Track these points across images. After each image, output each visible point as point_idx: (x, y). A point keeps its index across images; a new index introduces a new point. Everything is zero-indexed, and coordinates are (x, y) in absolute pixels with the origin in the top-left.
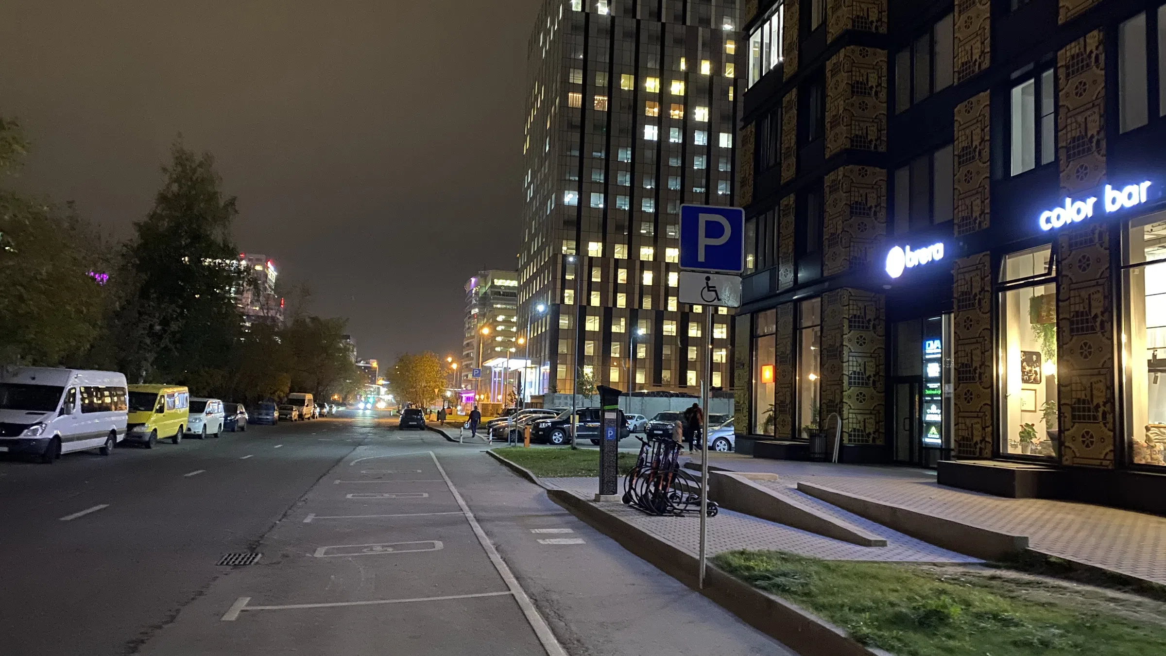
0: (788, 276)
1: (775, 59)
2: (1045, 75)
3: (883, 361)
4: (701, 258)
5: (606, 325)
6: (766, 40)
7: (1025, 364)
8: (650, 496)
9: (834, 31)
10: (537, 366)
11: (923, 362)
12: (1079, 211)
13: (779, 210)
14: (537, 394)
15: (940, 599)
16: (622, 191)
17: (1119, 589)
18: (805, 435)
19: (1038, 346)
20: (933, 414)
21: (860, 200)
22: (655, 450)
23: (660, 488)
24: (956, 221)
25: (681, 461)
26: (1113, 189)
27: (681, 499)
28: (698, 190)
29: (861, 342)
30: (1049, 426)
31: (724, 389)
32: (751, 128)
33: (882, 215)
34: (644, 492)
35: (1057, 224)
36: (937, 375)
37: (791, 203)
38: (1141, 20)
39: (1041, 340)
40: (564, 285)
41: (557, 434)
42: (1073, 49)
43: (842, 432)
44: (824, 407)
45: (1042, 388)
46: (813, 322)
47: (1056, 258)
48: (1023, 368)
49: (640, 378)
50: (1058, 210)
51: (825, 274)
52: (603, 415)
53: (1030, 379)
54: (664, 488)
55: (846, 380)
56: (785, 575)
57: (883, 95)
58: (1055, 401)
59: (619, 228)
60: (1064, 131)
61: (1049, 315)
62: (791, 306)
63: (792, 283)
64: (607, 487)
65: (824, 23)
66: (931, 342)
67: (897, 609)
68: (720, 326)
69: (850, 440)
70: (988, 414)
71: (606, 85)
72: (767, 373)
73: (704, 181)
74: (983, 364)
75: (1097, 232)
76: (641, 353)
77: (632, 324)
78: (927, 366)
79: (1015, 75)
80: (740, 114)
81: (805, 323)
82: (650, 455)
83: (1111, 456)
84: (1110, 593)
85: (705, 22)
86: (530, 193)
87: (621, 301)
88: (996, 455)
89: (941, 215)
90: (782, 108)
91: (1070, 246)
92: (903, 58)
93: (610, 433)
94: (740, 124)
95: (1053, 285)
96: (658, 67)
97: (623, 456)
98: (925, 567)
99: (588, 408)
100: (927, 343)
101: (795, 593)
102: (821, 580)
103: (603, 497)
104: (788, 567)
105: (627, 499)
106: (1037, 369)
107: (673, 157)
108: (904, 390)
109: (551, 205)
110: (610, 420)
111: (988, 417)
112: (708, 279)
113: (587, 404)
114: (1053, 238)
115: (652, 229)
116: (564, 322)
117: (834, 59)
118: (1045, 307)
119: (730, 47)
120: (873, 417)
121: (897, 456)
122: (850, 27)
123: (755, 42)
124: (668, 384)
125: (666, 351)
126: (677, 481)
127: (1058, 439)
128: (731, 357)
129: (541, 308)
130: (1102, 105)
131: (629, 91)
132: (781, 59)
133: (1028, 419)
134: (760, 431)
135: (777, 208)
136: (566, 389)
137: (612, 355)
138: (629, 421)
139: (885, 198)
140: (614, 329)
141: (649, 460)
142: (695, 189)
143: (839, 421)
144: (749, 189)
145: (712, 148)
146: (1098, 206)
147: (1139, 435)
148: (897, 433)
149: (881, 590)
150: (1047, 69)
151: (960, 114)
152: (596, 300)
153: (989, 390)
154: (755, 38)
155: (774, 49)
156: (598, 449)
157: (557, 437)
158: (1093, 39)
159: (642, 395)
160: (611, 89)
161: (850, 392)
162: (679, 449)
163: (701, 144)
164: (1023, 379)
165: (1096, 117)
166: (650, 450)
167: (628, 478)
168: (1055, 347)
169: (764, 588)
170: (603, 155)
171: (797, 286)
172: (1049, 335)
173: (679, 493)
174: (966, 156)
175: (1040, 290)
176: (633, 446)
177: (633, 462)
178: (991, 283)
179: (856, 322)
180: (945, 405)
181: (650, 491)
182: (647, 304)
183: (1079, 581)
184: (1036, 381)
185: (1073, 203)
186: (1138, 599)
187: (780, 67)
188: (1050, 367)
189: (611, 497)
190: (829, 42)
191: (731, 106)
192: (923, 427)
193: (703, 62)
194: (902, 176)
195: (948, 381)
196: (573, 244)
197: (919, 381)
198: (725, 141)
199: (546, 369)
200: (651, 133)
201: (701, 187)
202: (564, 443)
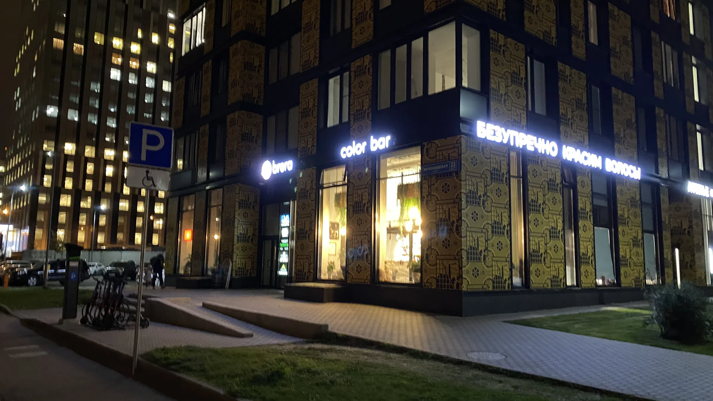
0: (203, 174)
1: (200, 40)
2: (345, 74)
3: (257, 227)
4: (144, 157)
5: (76, 201)
6: (194, 28)
7: (331, 228)
8: (101, 318)
9: (235, 30)
10: (19, 229)
11: (279, 228)
12: (359, 149)
13: (199, 134)
14: (17, 251)
15: (279, 364)
16: (93, 111)
17: (369, 348)
18: (210, 273)
19: (338, 220)
20: (284, 258)
21: (247, 132)
22: (107, 287)
23: (109, 311)
24: (299, 149)
25: (125, 293)
26: (374, 138)
27: (124, 318)
28: (147, 115)
29: (245, 216)
30: (341, 262)
31: (160, 245)
32: (183, 80)
33: (260, 141)
34: (97, 315)
35: (349, 155)
36: (287, 236)
37: (207, 129)
38: (388, 53)
39: (339, 216)
40: (44, 172)
41: (32, 278)
42: (358, 63)
43: (232, 270)
44: (222, 255)
45: (339, 242)
46: (218, 203)
47: (348, 174)
48: (330, 231)
49: (101, 238)
50: (349, 147)
51: (226, 175)
52: (68, 264)
53: (333, 237)
54: (112, 311)
55: (236, 238)
56: (189, 360)
57: (262, 72)
58: (344, 249)
59: (89, 135)
60: (353, 106)
61: (343, 203)
62: (205, 193)
63: (205, 179)
64: (69, 313)
65: (229, 24)
66: (284, 216)
67: (256, 373)
68: (159, 204)
69: (236, 275)
70: (312, 256)
71: (83, 37)
72: (188, 235)
73: (151, 110)
74: (310, 229)
75: (366, 160)
76: (103, 221)
77: (96, 201)
78: (281, 230)
79: (331, 72)
80: (176, 71)
81: (213, 203)
82: (103, 290)
83: (369, 278)
84: (366, 351)
85: (156, 9)
86: (19, 105)
87: (89, 185)
88: (316, 279)
89: (292, 145)
90: (202, 71)
91: (354, 166)
92: (274, 53)
93: (73, 276)
94: (176, 77)
95: (346, 187)
96: (122, 31)
97: (84, 292)
98: (274, 347)
99: (58, 260)
100: (282, 216)
101: (195, 371)
102: (212, 361)
103: (65, 321)
104: (192, 355)
105: (84, 321)
106: (337, 231)
107: (131, 92)
108: (268, 244)
109: (35, 115)
110: (73, 267)
111: (312, 259)
112: (147, 172)
113: (58, 256)
114: (346, 163)
115: (114, 138)
116: (42, 199)
117: (235, 46)
118: (342, 199)
119: (172, 28)
120: (250, 260)
121: (263, 283)
122: (244, 28)
123: (187, 28)
124: (122, 243)
125: (121, 220)
126: (121, 306)
127: (345, 270)
128: (165, 225)
129: (23, 188)
130: (370, 94)
131: (100, 45)
132: (203, 41)
133: (332, 259)
134: (182, 272)
135: (197, 132)
136: (41, 246)
137: (80, 222)
138: (91, 268)
139: (262, 132)
140: (83, 204)
141: (102, 293)
142: (145, 114)
143: (231, 263)
144: (181, 119)
145: (157, 90)
146: (368, 147)
147: (382, 267)
148: (263, 268)
149: (248, 363)
150: (346, 71)
151: (303, 89)
152: (69, 184)
153: (313, 243)
154: (187, 25)
155: (199, 34)
156: (63, 288)
157: (32, 281)
158: (368, 59)
159: (102, 250)
160: (88, 41)
161: (238, 246)
162: (124, 284)
163: (151, 87)
164: (330, 237)
165: (367, 100)
166: (103, 287)
167: (85, 307)
168: (345, 220)
169: (176, 370)
170: (78, 84)
171: (209, 181)
172: (343, 213)
173: (123, 314)
174: (305, 114)
175: (340, 190)
176: (91, 285)
177: (90, 296)
178: (316, 184)
179: (243, 204)
180: (290, 253)
181: (102, 314)
182: (108, 188)
183: (351, 346)
184: (337, 238)
185: (356, 144)
186: (377, 352)
187: (202, 45)
188: (343, 231)
189: (71, 321)
190: (232, 36)
191: (171, 65)
192: (278, 266)
193: (153, 34)
194: (272, 121)
195: (292, 239)
196: (53, 144)
197: (277, 239)
198: (166, 86)
199: (26, 231)
200: (115, 74)
201: (149, 113)
202: (37, 285)
